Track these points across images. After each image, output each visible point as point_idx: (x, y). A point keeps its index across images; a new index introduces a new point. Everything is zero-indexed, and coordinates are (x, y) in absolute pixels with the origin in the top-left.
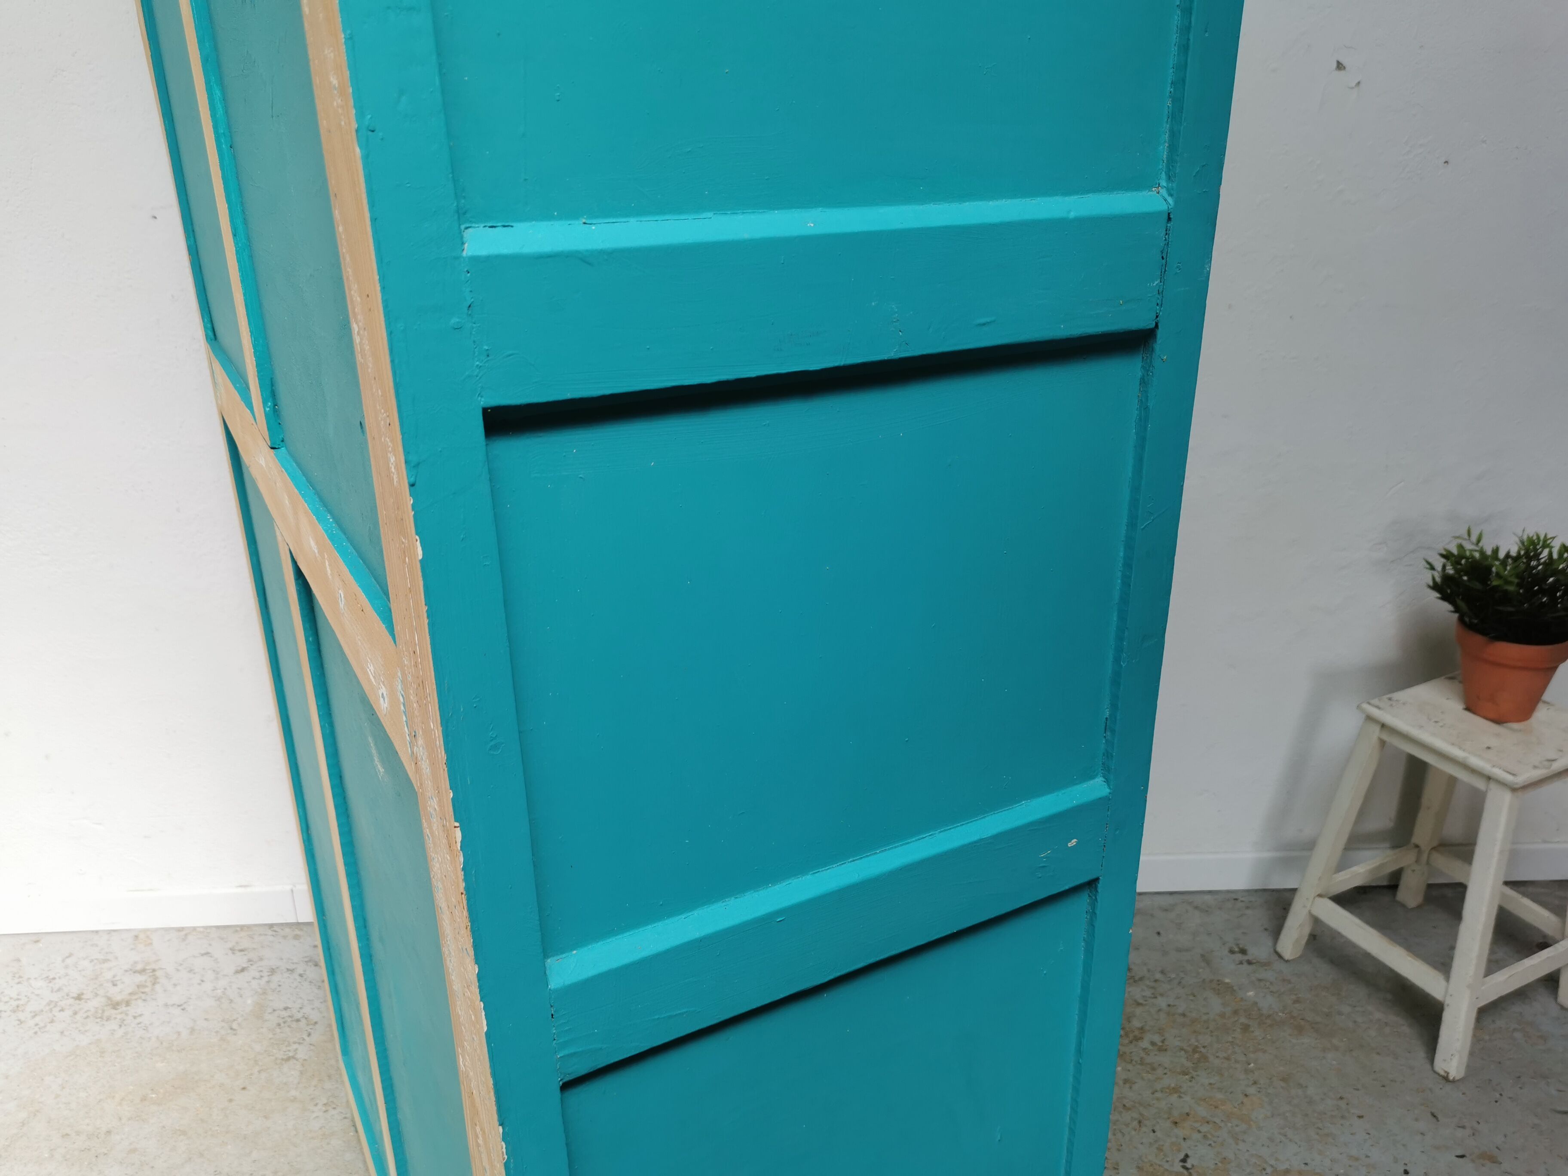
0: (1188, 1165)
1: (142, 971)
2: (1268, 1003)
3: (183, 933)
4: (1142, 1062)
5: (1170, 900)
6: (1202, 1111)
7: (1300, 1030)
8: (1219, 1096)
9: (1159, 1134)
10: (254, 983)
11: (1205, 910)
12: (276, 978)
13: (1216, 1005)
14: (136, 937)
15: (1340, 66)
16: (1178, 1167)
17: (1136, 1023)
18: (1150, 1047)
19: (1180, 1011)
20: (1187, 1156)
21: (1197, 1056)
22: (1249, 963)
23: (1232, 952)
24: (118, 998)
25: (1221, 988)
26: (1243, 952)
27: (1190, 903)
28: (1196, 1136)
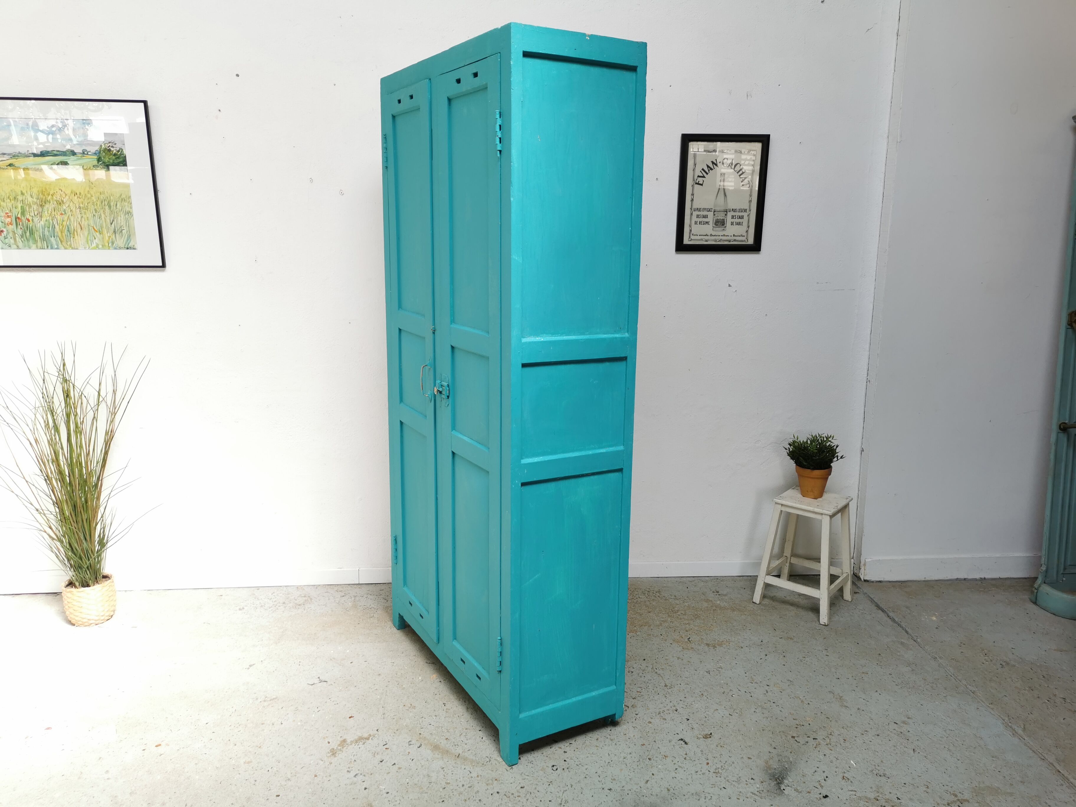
0: (690, 640)
1: (305, 596)
2: (723, 604)
3: (315, 587)
4: (677, 617)
5: (693, 579)
6: (696, 628)
7: (734, 610)
8: (702, 625)
9: (681, 633)
10: (350, 599)
11: (706, 582)
12: (357, 599)
13: (705, 605)
14: (298, 588)
15: (730, 286)
16: (686, 640)
17: (676, 609)
18: (681, 614)
19: (692, 606)
20: (690, 638)
21: (696, 616)
22: (719, 595)
23: (713, 592)
24: (300, 603)
25: (707, 601)
26: (718, 592)
27: (701, 580)
28: (693, 633)
